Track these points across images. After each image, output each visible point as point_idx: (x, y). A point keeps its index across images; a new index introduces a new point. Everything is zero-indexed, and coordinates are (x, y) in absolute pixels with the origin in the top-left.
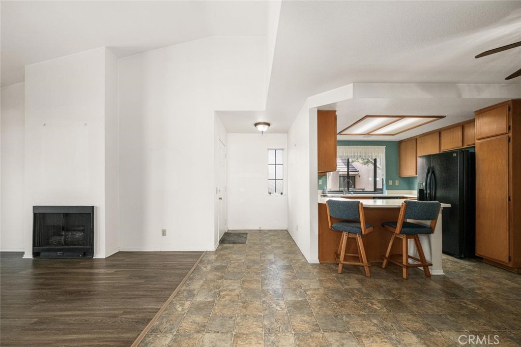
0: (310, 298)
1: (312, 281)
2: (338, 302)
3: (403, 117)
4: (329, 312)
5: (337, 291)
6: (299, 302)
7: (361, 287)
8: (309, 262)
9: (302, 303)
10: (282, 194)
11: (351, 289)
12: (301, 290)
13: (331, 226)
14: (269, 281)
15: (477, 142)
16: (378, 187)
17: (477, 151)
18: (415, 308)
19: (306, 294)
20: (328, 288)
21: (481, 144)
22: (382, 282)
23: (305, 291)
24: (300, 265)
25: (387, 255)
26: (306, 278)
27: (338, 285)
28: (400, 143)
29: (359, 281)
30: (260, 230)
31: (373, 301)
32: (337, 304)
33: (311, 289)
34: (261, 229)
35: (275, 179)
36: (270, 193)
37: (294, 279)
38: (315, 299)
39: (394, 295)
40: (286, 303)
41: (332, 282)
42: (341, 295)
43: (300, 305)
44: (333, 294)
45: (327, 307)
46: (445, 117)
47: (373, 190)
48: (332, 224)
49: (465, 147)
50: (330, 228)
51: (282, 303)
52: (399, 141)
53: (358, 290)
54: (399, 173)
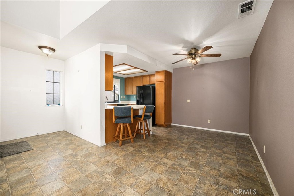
0: (119, 165)
1: (111, 156)
2: (133, 160)
3: (136, 68)
4: (134, 167)
5: (127, 155)
6: (116, 170)
7: (135, 149)
8: (100, 146)
9: (118, 170)
10: (59, 105)
11: (132, 151)
12: (110, 163)
13: (115, 122)
14: (85, 168)
15: (156, 83)
16: (115, 99)
17: (156, 86)
18: (157, 149)
19: (115, 164)
20: (122, 155)
21: (157, 84)
22: (139, 143)
23: (113, 162)
24: (96, 150)
25: (136, 131)
26: (107, 155)
27: (125, 152)
28: (126, 79)
29: (132, 147)
30: (38, 136)
31: (144, 153)
32: (133, 161)
33: (115, 160)
34: (39, 134)
35: (53, 94)
36: (48, 105)
37: (100, 159)
38: (122, 164)
39: (147, 147)
40: (110, 175)
41: (121, 152)
42: (131, 156)
43: (118, 171)
44: (127, 157)
45: (131, 165)
46: (147, 71)
47: (113, 101)
48: (115, 120)
49: (150, 84)
50: (114, 122)
51: (107, 176)
52: (125, 78)
53: (135, 150)
54: (125, 93)
